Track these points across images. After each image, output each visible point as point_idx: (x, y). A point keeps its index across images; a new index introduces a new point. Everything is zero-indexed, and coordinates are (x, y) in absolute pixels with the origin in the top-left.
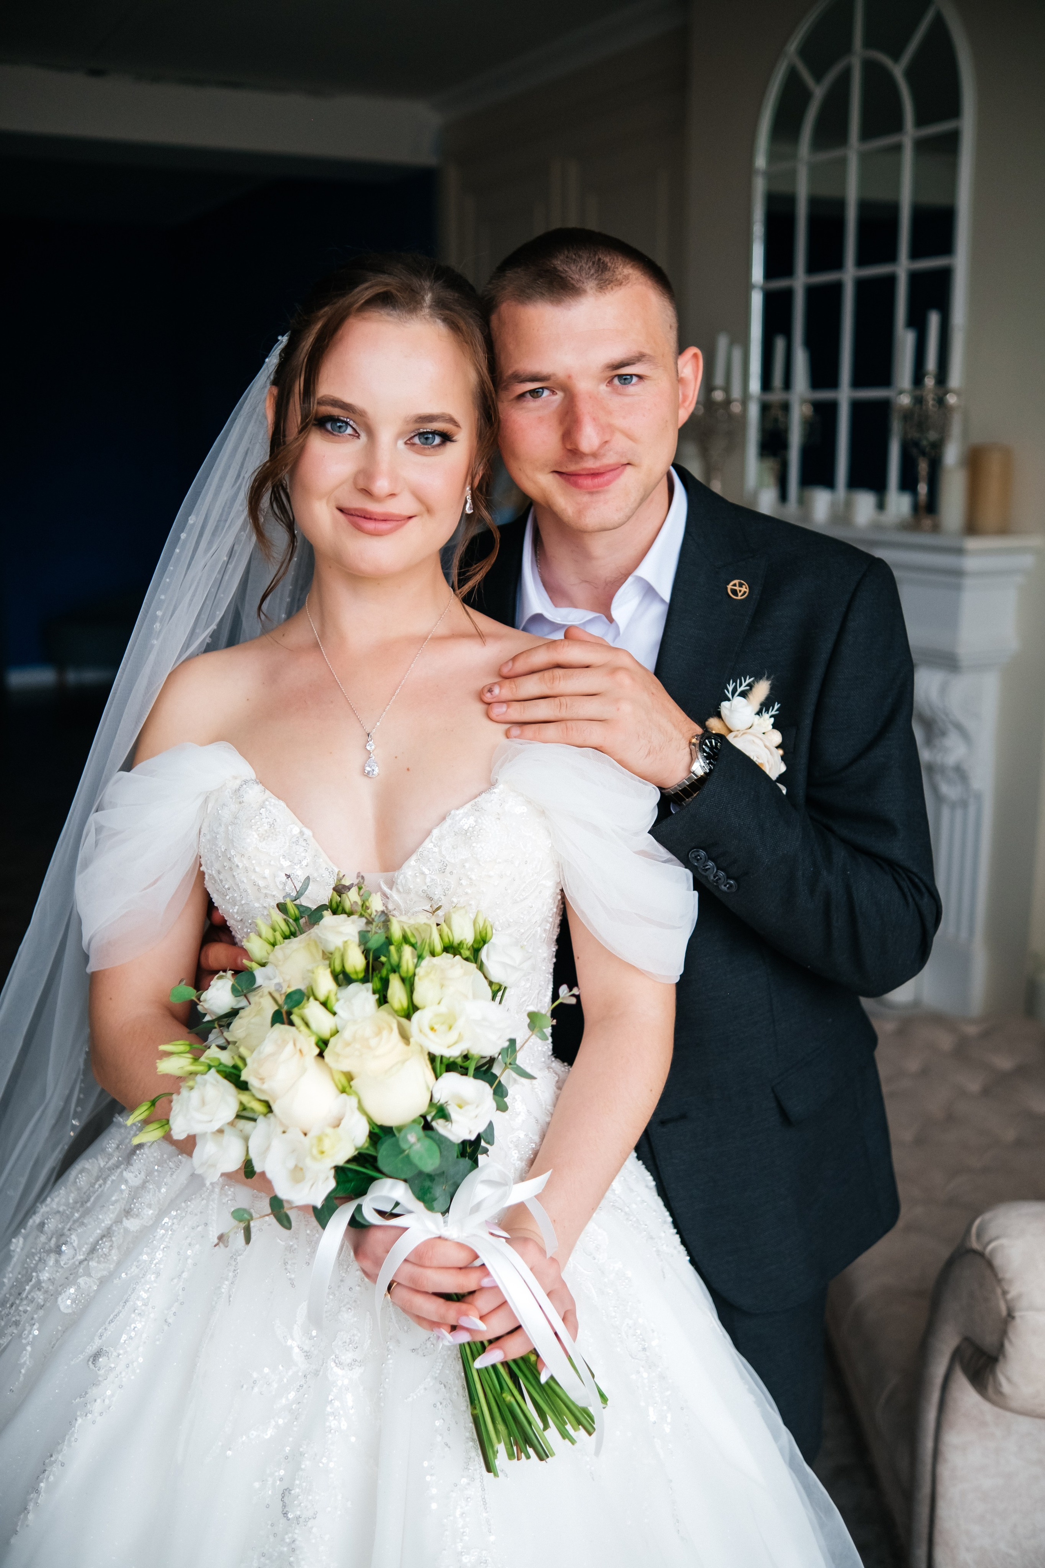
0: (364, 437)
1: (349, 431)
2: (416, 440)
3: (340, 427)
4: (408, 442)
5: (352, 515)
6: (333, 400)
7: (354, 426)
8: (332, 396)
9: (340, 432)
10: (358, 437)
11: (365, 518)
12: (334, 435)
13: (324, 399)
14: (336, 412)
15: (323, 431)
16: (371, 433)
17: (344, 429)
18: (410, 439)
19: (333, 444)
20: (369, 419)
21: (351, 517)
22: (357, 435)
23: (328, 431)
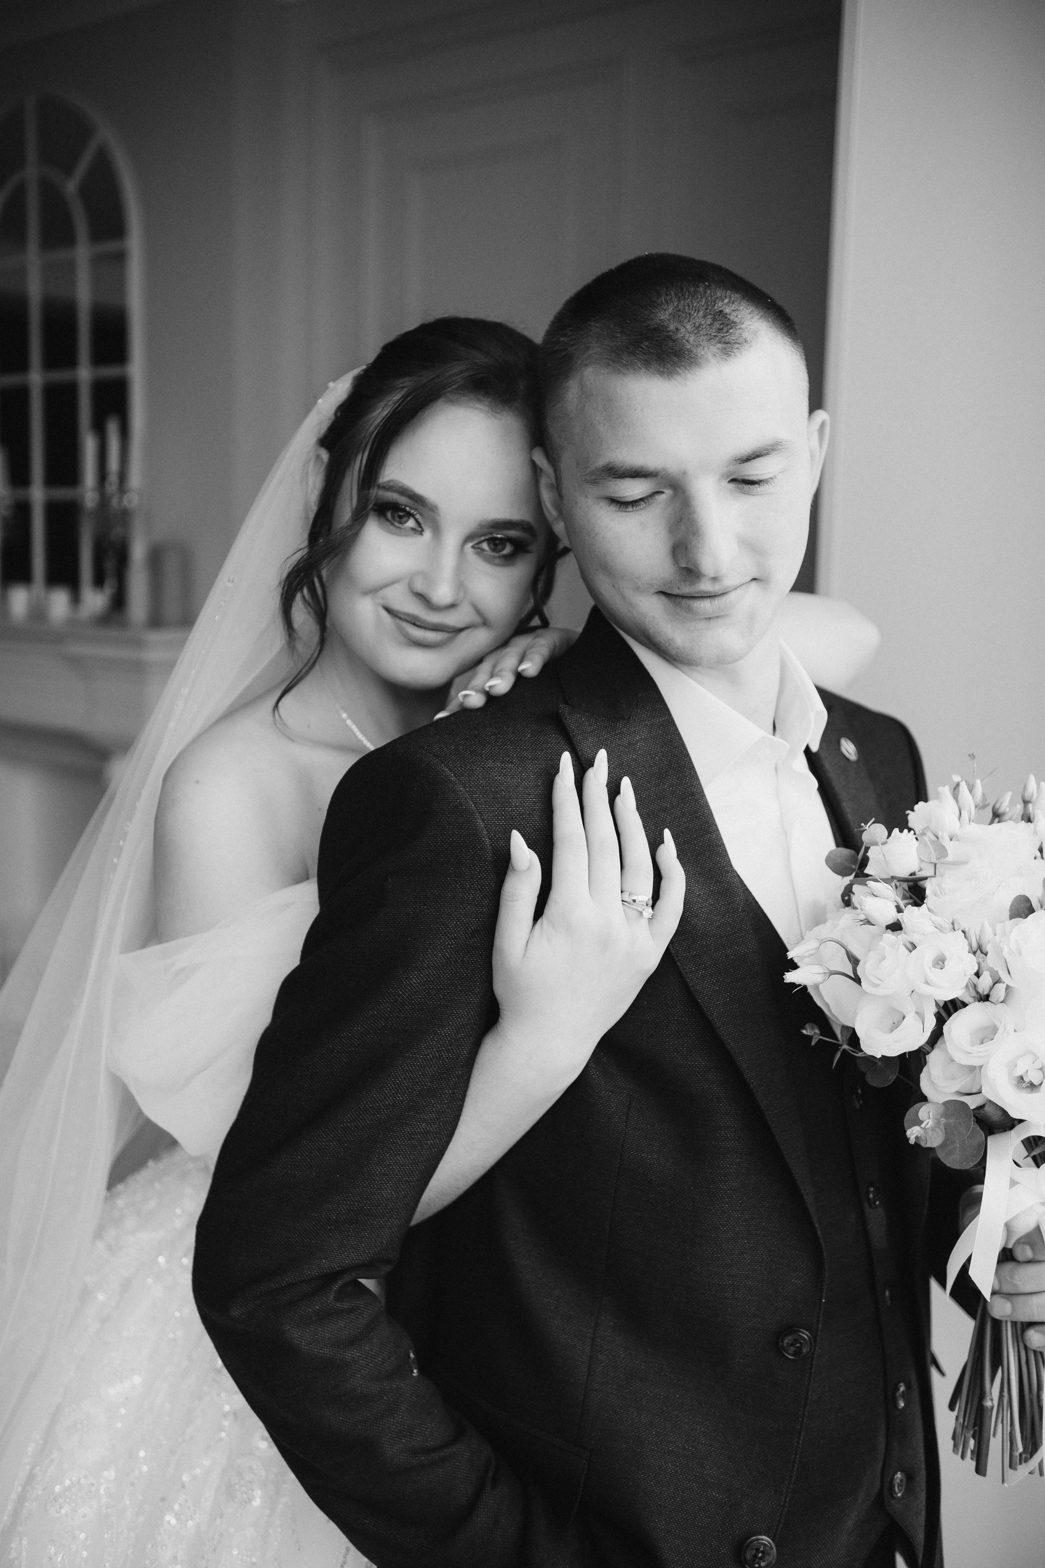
0: (428, 534)
1: (411, 523)
2: (485, 546)
3: (401, 517)
4: (476, 546)
5: (400, 618)
6: (402, 487)
7: (420, 520)
8: (400, 482)
9: (401, 523)
10: (421, 533)
11: (414, 624)
12: (392, 524)
13: (391, 484)
14: (402, 500)
15: (382, 519)
16: (437, 530)
17: (405, 519)
18: (477, 544)
19: (389, 535)
20: (439, 515)
21: (398, 621)
22: (420, 529)
23: (388, 520)
